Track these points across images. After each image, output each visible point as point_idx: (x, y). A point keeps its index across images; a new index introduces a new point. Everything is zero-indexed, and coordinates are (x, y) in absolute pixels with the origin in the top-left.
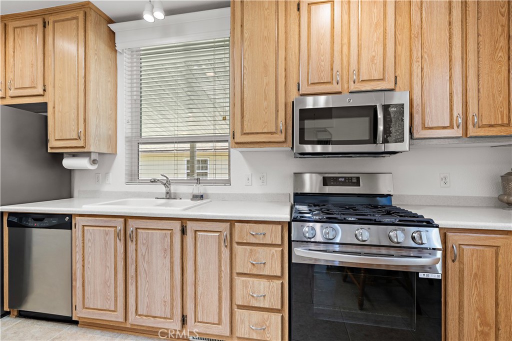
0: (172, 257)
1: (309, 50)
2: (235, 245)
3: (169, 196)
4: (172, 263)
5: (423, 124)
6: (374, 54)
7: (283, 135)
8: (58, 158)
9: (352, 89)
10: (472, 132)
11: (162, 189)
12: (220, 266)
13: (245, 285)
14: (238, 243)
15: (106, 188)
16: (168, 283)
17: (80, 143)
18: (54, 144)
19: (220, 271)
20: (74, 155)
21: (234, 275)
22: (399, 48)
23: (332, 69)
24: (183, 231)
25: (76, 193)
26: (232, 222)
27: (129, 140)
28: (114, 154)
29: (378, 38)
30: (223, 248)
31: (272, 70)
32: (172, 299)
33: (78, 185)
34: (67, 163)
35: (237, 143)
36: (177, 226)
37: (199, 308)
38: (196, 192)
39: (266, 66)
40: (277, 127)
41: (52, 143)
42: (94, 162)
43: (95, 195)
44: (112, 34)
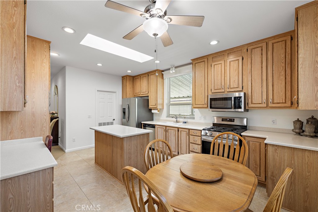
0: (176, 137)
1: (214, 79)
2: (190, 135)
3: (177, 122)
4: (176, 138)
5: (252, 102)
6: (235, 79)
7: (207, 105)
8: (151, 110)
9: (228, 91)
10: (270, 105)
11: (175, 120)
12: (186, 140)
13: (192, 146)
14: (191, 135)
15: (161, 118)
16: (175, 144)
17: (156, 107)
18: (150, 107)
19: (186, 142)
20: (154, 109)
21: (190, 143)
22: (244, 77)
23: (221, 85)
24: (178, 131)
25: (154, 120)
26: (189, 129)
27: (167, 104)
28: (163, 108)
29: (236, 74)
30: (187, 136)
31: (203, 86)
32: (176, 147)
33: (155, 117)
34: (153, 111)
35: (194, 107)
36: (177, 129)
37: (182, 150)
38: (184, 121)
39: (202, 85)
40: (205, 103)
41: (150, 106)
42: (159, 111)
43: (158, 120)
44: (163, 74)
